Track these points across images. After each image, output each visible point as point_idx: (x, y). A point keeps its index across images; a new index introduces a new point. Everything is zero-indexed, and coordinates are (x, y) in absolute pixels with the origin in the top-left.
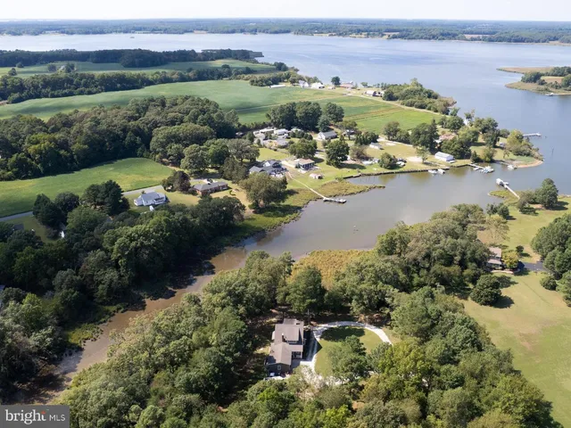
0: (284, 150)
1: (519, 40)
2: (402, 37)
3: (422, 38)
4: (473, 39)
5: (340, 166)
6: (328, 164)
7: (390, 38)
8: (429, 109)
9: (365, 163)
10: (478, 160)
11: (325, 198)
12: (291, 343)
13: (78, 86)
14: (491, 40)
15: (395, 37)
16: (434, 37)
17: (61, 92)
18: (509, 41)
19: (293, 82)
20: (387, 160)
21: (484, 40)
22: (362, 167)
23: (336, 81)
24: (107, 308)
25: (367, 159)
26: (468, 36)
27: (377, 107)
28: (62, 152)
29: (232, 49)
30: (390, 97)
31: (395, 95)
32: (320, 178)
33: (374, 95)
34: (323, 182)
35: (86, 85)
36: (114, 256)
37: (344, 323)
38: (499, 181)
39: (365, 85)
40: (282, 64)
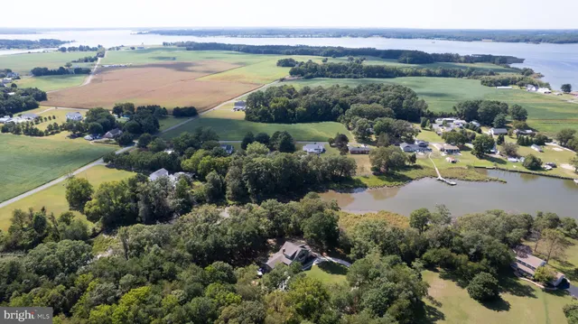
5: (482, 157)
6: (473, 153)
9: (510, 159)
11: (440, 177)
12: (287, 257)
13: (349, 72)
17: (337, 75)
19: (522, 85)
20: (530, 161)
22: (503, 162)
23: (567, 88)
25: (515, 156)
28: (289, 110)
32: (453, 162)
34: (454, 165)
35: (355, 72)
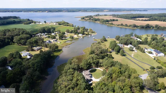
0: (47, 38)
1: (74, 11)
2: (50, 12)
3: (54, 12)
4: (65, 12)
5: (62, 40)
6: (60, 39)
7: (47, 12)
8: (69, 26)
9: (67, 38)
10: (86, 35)
11: (65, 46)
12: (88, 75)
14: (68, 12)
15: (48, 12)
16: (57, 11)
18: (72, 12)
19: (35, 23)
20: (71, 37)
21: (67, 12)
22: (67, 39)
23: (45, 22)
24: (38, 81)
25: (66, 37)
26: (64, 11)
27: (58, 27)
29: (11, 16)
30: (60, 24)
31: (61, 24)
32: (60, 43)
33: (56, 24)
34: (62, 43)
36: (35, 69)
37: (92, 69)
38: (93, 38)
39: (52, 22)
40: (28, 19)
